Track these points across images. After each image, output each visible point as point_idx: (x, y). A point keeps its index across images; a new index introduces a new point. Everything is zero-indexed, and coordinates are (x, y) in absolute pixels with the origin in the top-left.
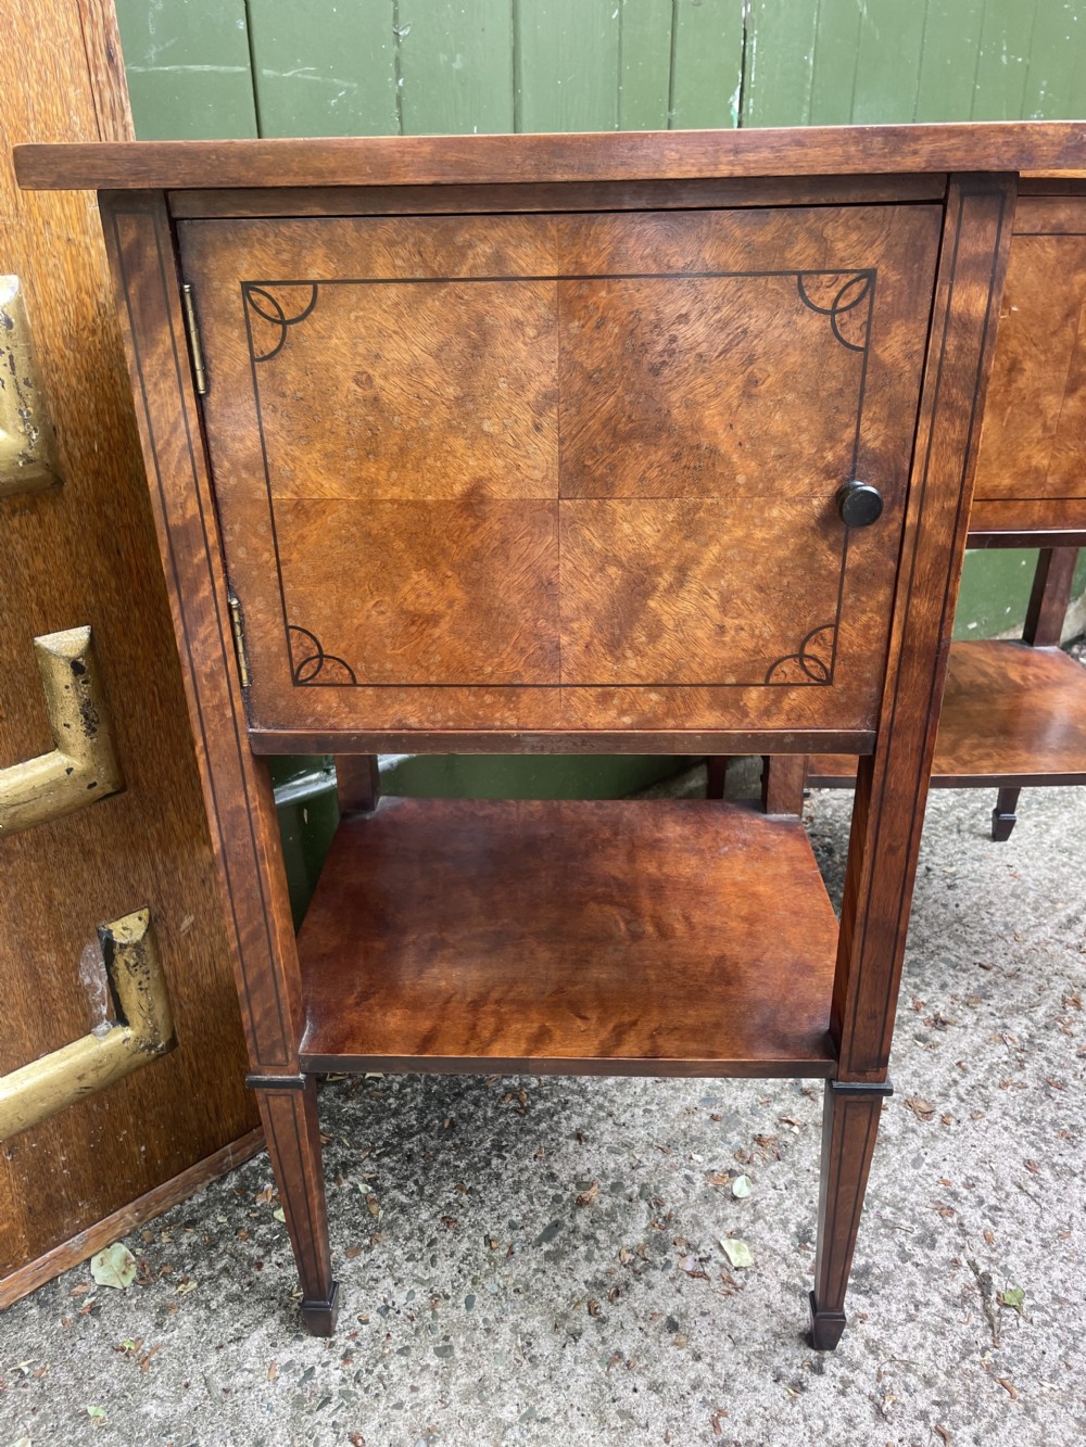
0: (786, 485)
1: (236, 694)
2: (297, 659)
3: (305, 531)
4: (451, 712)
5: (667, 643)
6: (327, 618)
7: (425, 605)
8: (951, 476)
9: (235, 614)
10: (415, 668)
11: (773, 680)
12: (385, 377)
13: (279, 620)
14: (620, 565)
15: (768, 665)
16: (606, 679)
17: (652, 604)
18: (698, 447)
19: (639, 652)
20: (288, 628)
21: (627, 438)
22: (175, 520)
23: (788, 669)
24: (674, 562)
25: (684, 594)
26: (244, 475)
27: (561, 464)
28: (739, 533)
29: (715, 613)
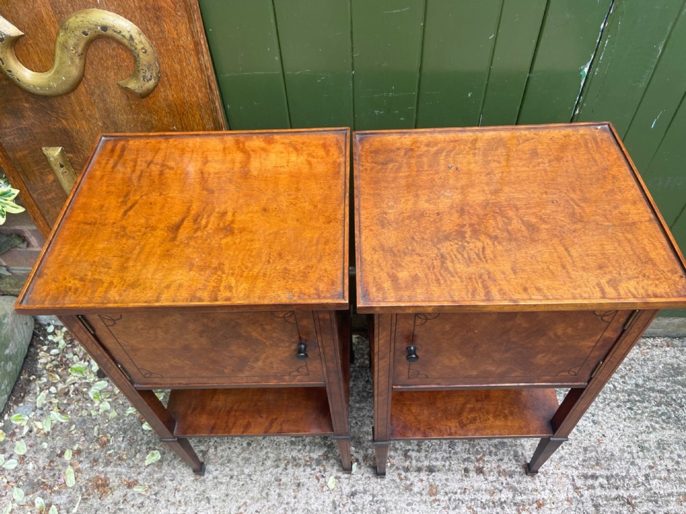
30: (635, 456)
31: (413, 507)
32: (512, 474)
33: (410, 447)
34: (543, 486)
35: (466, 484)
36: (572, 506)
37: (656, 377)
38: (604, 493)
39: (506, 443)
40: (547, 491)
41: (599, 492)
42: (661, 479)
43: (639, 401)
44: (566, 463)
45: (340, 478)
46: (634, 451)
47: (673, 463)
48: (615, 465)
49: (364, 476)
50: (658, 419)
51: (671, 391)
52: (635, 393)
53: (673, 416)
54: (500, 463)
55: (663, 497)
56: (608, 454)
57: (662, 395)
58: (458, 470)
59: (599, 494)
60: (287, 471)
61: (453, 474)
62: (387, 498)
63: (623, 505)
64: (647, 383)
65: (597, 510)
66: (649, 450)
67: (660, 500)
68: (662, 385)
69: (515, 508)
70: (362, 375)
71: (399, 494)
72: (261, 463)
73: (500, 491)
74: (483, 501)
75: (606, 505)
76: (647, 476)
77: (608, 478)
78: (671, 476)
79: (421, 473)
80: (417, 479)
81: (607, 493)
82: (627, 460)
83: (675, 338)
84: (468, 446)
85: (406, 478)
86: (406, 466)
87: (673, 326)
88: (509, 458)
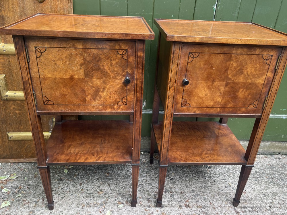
0: (118, 77)
1: (34, 106)
2: (44, 101)
3: (45, 82)
4: (69, 109)
5: (102, 99)
6: (49, 95)
7: (65, 93)
8: (140, 77)
9: (34, 94)
10: (63, 102)
11: (118, 104)
12: (57, 60)
13: (41, 95)
14: (94, 87)
15: (118, 102)
16: (94, 104)
17: (100, 93)
18: (105, 72)
19: (98, 100)
20: (43, 96)
21: (94, 70)
22: (24, 80)
23: (120, 103)
24: (102, 87)
25: (104, 92)
26: (35, 73)
27: (85, 73)
28: (112, 84)
29: (109, 95)
30: (263, 198)
32: (204, 207)
33: (150, 197)
35: (181, 211)
37: (264, 169)
39: (199, 194)
41: (248, 213)
42: (277, 208)
43: (258, 177)
45: (113, 211)
46: (262, 196)
47: (281, 201)
48: (254, 202)
49: (126, 210)
50: (269, 184)
51: (272, 174)
52: (256, 175)
53: (276, 183)
54: (197, 202)
56: (249, 198)
57: (268, 175)
58: (176, 206)
60: (83, 209)
61: (174, 208)
64: (261, 171)
66: (268, 196)
68: (268, 172)
70: (125, 168)
72: (69, 206)
73: (199, 214)
76: (270, 207)
78: (282, 206)
79: (157, 208)
80: (155, 210)
82: (259, 200)
83: (269, 155)
84: (180, 196)
85: (149, 210)
86: (149, 205)
87: (267, 147)
88: (201, 200)
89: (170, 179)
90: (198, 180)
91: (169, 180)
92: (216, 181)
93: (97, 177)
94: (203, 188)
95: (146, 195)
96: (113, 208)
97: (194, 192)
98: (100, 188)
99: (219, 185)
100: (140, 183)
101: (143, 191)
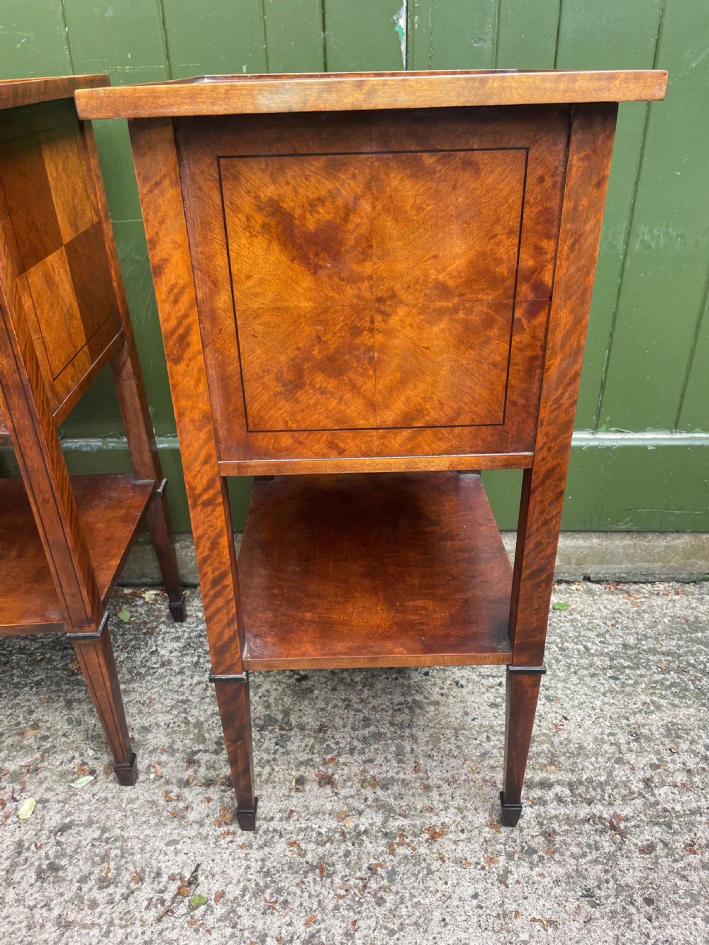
30: (624, 748)
31: (179, 847)
32: (387, 784)
33: (201, 747)
34: (444, 802)
35: (296, 802)
36: (499, 835)
37: (659, 634)
38: (562, 810)
39: (385, 734)
40: (452, 810)
41: (553, 809)
42: (675, 786)
43: (629, 667)
44: (492, 762)
45: (47, 801)
46: (622, 741)
47: (698, 760)
48: (586, 764)
49: (96, 797)
50: (664, 693)
51: (686, 653)
52: (622, 658)
53: (692, 687)
54: (368, 766)
55: (681, 817)
56: (572, 747)
57: (670, 658)
58: (285, 780)
59: (553, 812)
61: (274, 788)
62: (131, 832)
63: (602, 832)
64: (644, 642)
65: (550, 841)
66: (648, 739)
67: (674, 820)
68: (671, 645)
69: (384, 841)
70: (147, 644)
71: (157, 825)
73: (360, 813)
74: (323, 831)
75: (567, 831)
76: (647, 782)
77: (571, 786)
78: (695, 779)
79: (212, 788)
80: (201, 797)
81: (569, 810)
82: (608, 755)
83: (688, 583)
84: (312, 741)
85: (179, 798)
86: (186, 778)
87: (677, 554)
88: (386, 758)
89: (297, 680)
90: (397, 679)
91: (289, 681)
92: (463, 682)
93: (38, 675)
94: (407, 711)
95: (187, 741)
96: (53, 790)
97: (368, 726)
98: (34, 716)
99: (471, 698)
100: (183, 694)
101: (183, 725)
